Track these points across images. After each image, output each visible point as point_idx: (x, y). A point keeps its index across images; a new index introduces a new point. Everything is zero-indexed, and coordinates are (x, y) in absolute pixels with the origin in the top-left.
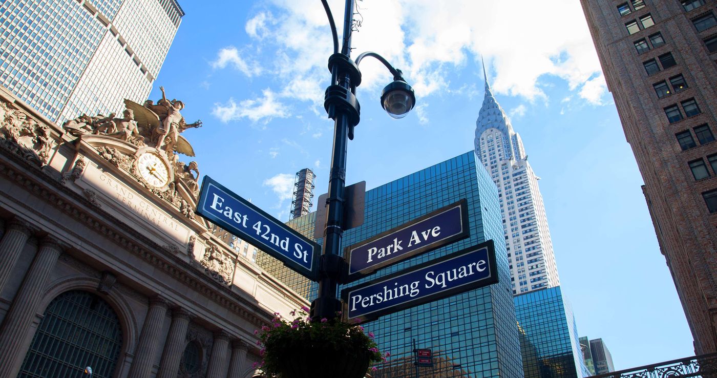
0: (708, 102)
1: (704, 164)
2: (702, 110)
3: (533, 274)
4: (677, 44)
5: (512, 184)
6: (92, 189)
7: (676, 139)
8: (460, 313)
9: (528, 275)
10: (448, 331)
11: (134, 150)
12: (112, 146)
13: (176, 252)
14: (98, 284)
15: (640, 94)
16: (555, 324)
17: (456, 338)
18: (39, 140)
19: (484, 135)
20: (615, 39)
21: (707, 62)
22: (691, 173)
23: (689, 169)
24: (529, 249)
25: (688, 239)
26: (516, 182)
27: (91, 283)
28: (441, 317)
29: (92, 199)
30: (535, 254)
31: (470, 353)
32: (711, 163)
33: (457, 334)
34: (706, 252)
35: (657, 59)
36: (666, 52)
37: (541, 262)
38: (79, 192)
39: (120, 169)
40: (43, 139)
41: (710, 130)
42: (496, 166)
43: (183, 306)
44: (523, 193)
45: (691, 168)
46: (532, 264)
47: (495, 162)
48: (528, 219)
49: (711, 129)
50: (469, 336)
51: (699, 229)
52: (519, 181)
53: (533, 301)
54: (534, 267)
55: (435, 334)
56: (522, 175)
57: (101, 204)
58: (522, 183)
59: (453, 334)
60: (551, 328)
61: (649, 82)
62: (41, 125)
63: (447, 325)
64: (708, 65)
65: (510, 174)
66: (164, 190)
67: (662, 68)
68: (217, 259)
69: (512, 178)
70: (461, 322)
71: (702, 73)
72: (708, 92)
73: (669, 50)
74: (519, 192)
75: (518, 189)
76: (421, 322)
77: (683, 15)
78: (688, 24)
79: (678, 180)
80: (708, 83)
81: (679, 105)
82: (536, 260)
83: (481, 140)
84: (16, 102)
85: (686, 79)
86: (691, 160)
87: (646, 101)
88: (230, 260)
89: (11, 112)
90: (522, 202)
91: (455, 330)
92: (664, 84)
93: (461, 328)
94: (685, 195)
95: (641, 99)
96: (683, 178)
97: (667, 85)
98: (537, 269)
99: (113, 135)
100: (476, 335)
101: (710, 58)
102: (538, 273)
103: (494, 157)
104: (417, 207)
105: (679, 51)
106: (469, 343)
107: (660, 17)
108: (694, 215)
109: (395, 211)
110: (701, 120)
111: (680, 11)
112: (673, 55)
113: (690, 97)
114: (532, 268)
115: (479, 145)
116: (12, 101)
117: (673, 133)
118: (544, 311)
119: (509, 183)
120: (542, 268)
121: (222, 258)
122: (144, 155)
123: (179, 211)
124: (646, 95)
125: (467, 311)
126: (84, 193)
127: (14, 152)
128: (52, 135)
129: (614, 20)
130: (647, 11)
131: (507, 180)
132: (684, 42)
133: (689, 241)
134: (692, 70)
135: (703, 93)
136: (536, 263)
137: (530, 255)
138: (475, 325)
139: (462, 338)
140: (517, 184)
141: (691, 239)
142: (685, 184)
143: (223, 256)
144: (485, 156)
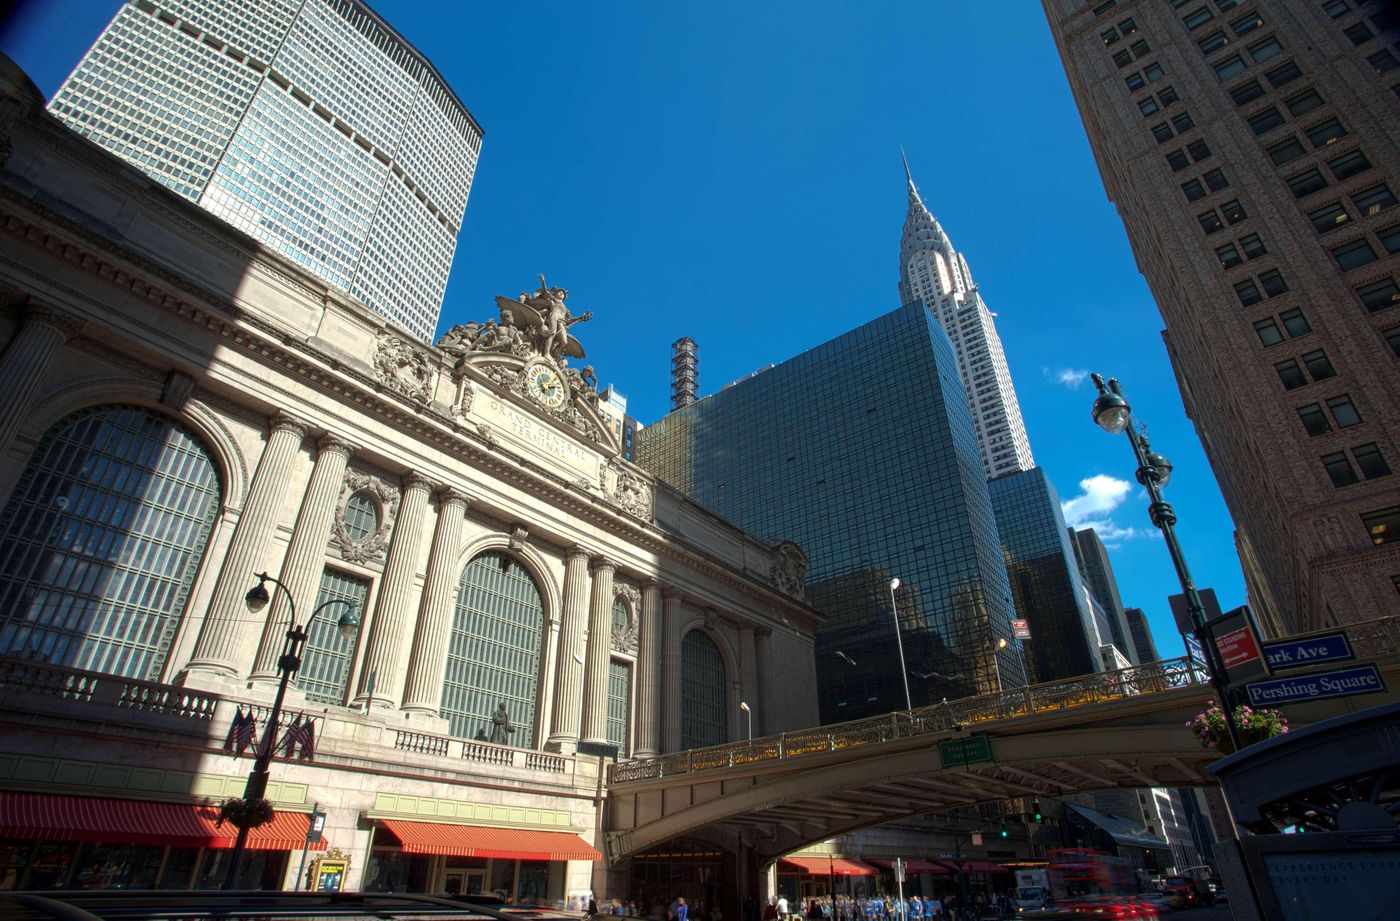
0: (1277, 238)
1: (1275, 324)
2: (1268, 249)
3: (996, 450)
4: (1228, 155)
5: (959, 326)
6: (486, 423)
7: (1234, 291)
8: (924, 520)
9: (989, 452)
10: (910, 545)
11: (522, 364)
12: (498, 364)
13: (588, 488)
14: (508, 540)
15: (1179, 230)
16: (1037, 518)
17: (921, 554)
18: (419, 370)
19: (912, 261)
20: (1139, 151)
21: (1272, 181)
22: (1258, 337)
23: (1255, 332)
24: (988, 416)
25: (1258, 426)
26: (963, 324)
27: (502, 540)
28: (898, 528)
29: (488, 435)
30: (997, 422)
31: (942, 572)
32: (1284, 321)
33: (922, 548)
34: (1283, 443)
35: (1201, 179)
36: (1213, 168)
37: (1006, 432)
38: (473, 429)
39: (512, 391)
40: (422, 367)
41: (1281, 277)
42: (933, 304)
43: (605, 554)
44: (975, 338)
45: (1258, 330)
46: (993, 437)
47: (932, 297)
48: (985, 375)
49: (1283, 275)
50: (938, 550)
51: (1273, 412)
52: (968, 322)
53: (1005, 489)
54: (997, 440)
55: (893, 550)
56: (971, 313)
57: (499, 439)
58: (972, 324)
59: (917, 549)
60: (1032, 525)
61: (1192, 212)
62: (418, 350)
63: (908, 538)
64: (1275, 183)
65: (955, 314)
66: (562, 409)
67: (1208, 192)
68: (633, 489)
69: (957, 319)
70: (926, 532)
71: (1266, 196)
72: (1276, 224)
73: (1218, 164)
74: (969, 337)
75: (967, 334)
76: (872, 536)
77: (1235, 113)
78: (1242, 124)
79: (1240, 348)
80: (1275, 210)
81: (1237, 243)
82: (999, 431)
83: (909, 268)
84: (388, 325)
85: (1244, 206)
86: (1256, 320)
87: (1189, 239)
88: (645, 487)
89: (383, 340)
90: (975, 350)
91: (919, 543)
92: (1213, 214)
93: (928, 540)
94: (1251, 369)
95: (1182, 236)
96: (1247, 345)
97: (1216, 215)
98: (1002, 443)
99: (495, 349)
100: (947, 547)
101: (1276, 174)
102: (1003, 447)
103: (930, 291)
104: (850, 382)
105: (1232, 166)
106: (939, 559)
107: (1200, 116)
108: (1264, 394)
109: (819, 389)
110: (1268, 263)
111: (1230, 106)
112: (1224, 172)
113: (1251, 232)
114: (994, 442)
115: (907, 276)
116: (383, 325)
117: (1230, 284)
118: (1020, 502)
119: (953, 325)
120: (1009, 441)
121: (637, 485)
122: (533, 368)
123: (583, 434)
124: (1188, 231)
125: (932, 517)
126: (478, 429)
127: (398, 390)
128: (431, 360)
129: (1135, 124)
130: (1182, 108)
131: (950, 322)
132: (1239, 152)
133: (1260, 429)
134: (1251, 192)
135: (1269, 225)
136: (1000, 434)
137: (990, 424)
138: (945, 535)
139: (929, 553)
140: (966, 327)
141: (1262, 426)
142: (1250, 352)
143: (638, 483)
144: (917, 291)
